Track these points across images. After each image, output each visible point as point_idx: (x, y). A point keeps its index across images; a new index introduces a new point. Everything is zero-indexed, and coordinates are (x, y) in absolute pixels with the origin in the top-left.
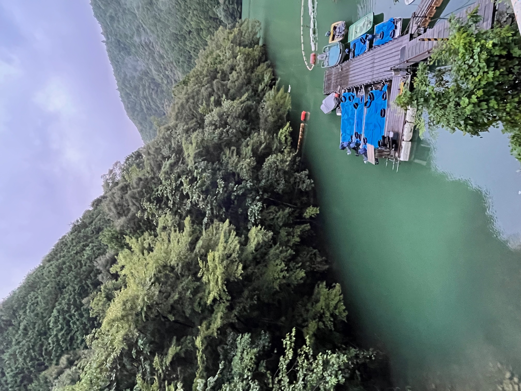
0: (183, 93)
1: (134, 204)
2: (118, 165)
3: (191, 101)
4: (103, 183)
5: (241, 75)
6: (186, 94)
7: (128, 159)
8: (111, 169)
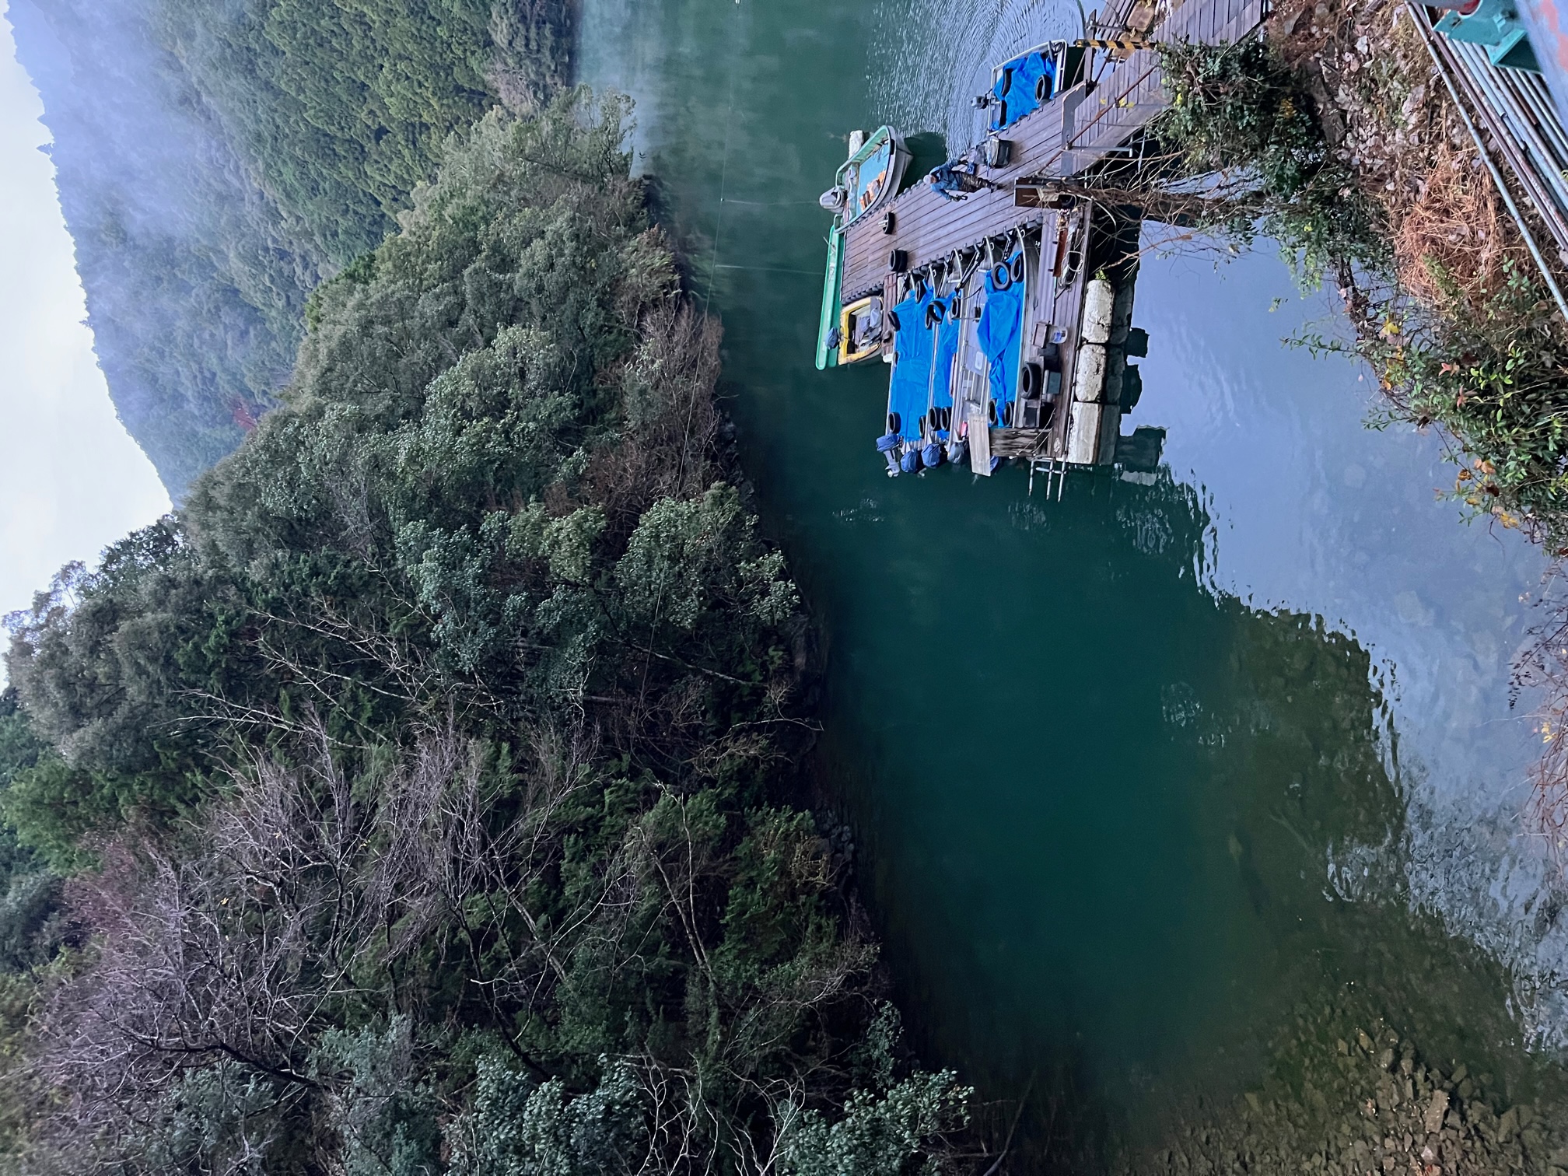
0: (350, 304)
1: (142, 671)
2: (75, 575)
5: (560, 254)
6: (360, 306)
7: (112, 557)
8: (46, 589)
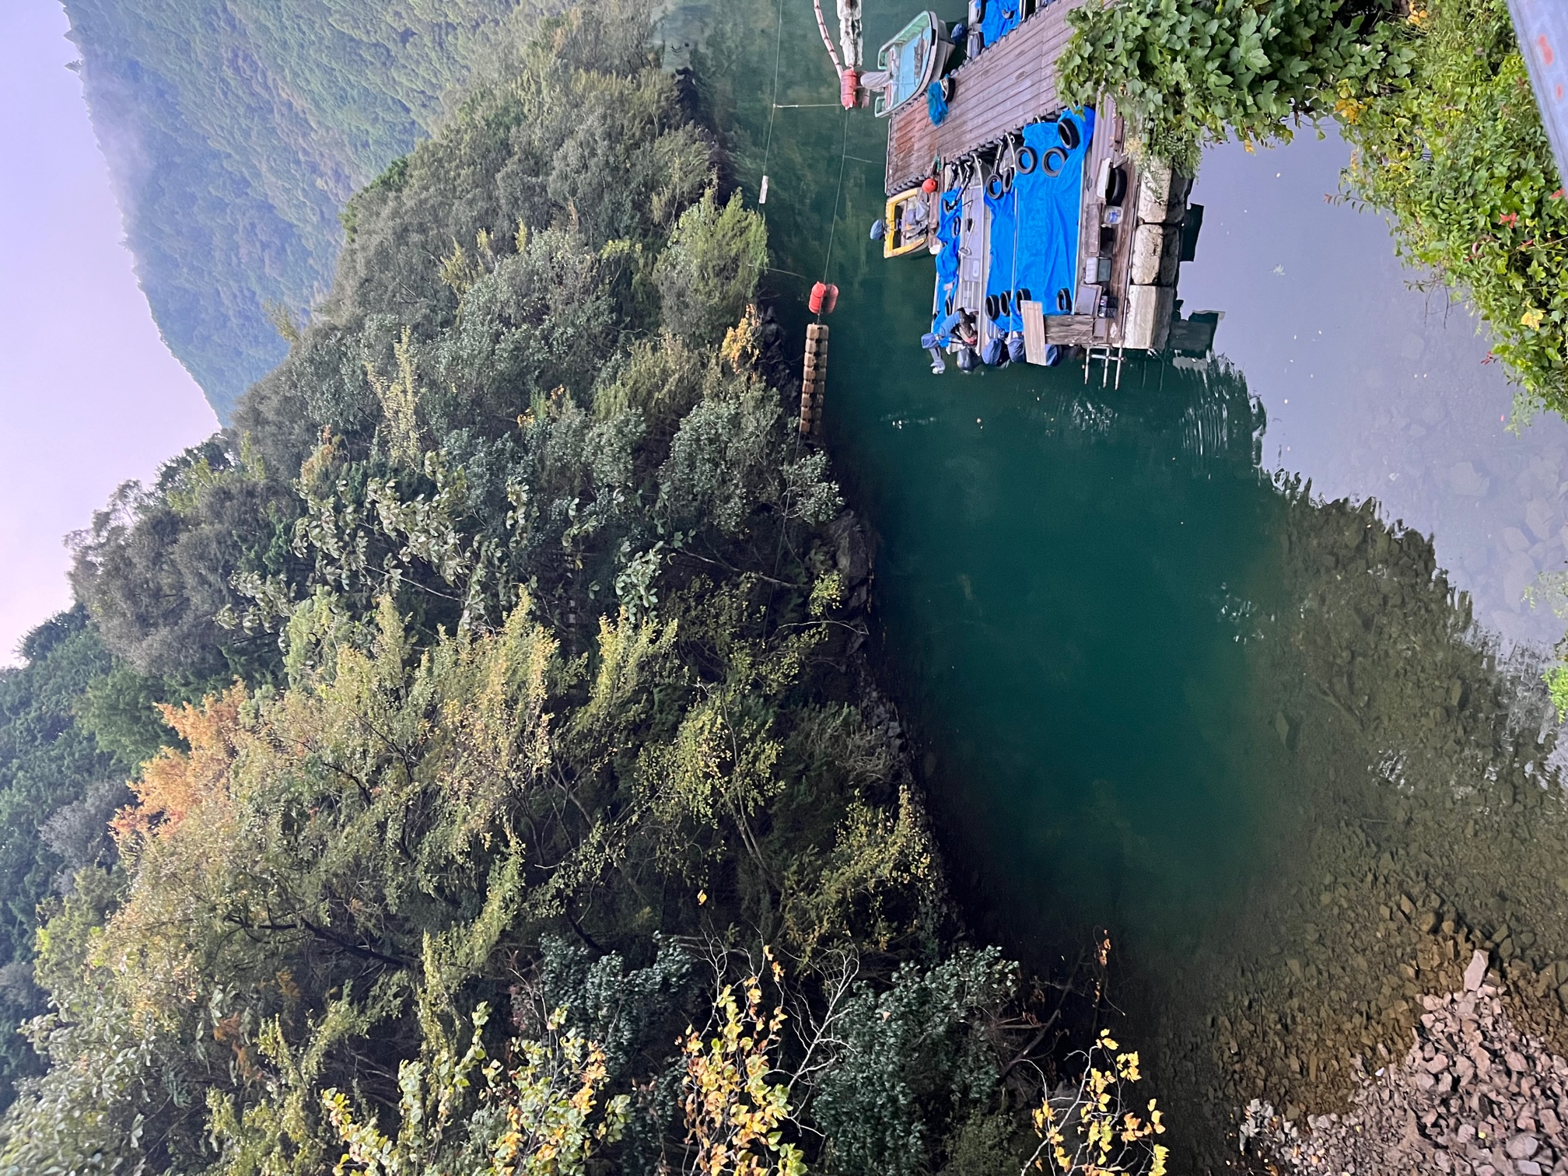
1: (203, 581)
2: (132, 494)
3: (415, 238)
4: (71, 565)
5: (593, 154)
6: (395, 214)
8: (106, 510)
